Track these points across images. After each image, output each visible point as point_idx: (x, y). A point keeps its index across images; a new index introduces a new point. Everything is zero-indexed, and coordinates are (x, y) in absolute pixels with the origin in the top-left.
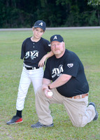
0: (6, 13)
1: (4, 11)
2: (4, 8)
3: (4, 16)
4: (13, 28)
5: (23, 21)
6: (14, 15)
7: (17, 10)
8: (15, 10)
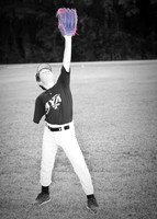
0: (103, 37)
1: (101, 35)
2: (100, 31)
3: (101, 42)
4: (115, 60)
5: (129, 50)
6: (116, 41)
7: (121, 33)
8: (118, 33)
